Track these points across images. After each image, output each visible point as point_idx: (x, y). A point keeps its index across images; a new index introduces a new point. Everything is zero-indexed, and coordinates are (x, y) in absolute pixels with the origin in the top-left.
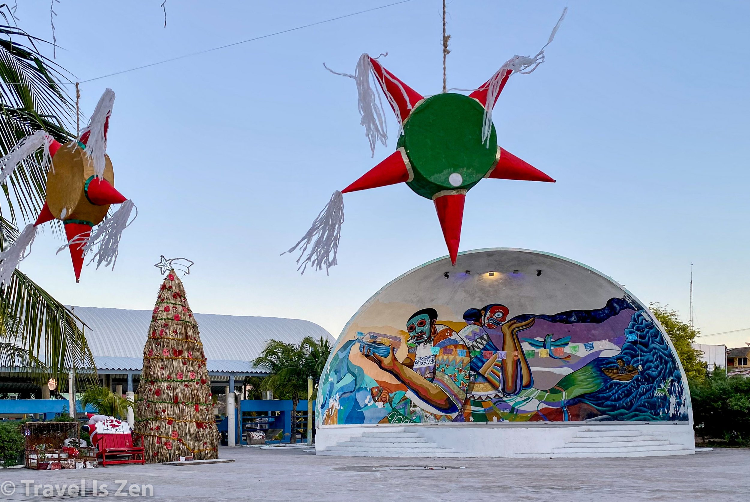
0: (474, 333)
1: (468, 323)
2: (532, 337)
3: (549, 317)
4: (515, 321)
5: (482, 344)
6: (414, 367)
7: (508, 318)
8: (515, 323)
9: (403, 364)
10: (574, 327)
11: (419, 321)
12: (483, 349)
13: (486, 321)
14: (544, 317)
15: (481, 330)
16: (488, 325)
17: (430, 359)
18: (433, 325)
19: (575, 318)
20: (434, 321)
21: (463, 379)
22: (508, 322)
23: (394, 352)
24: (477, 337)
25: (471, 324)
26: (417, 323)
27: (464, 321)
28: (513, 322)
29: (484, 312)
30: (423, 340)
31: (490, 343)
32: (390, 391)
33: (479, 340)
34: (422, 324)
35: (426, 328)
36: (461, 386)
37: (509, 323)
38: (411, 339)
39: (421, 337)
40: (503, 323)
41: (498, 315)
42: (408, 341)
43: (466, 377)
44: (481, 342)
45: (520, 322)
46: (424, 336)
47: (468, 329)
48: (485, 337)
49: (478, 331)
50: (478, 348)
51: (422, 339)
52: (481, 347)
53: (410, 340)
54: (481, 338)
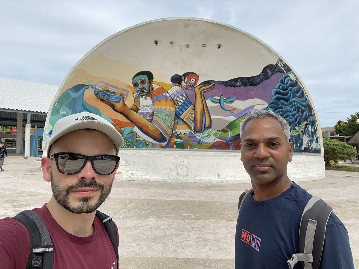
0: (178, 92)
1: (174, 85)
2: (212, 96)
3: (223, 82)
4: (203, 85)
5: (182, 100)
6: (139, 112)
7: (199, 82)
8: (203, 86)
9: (131, 109)
10: (239, 90)
11: (141, 80)
12: (183, 103)
13: (185, 84)
14: (220, 82)
15: (182, 90)
16: (186, 86)
17: (149, 107)
18: (151, 83)
19: (240, 83)
20: (151, 81)
21: (171, 122)
22: (198, 86)
23: (124, 100)
24: (180, 95)
25: (175, 86)
26: (139, 81)
27: (171, 83)
28: (201, 85)
29: (184, 78)
30: (144, 94)
31: (188, 99)
32: (121, 126)
34: (143, 82)
35: (146, 85)
36: (169, 126)
37: (199, 87)
38: (136, 92)
40: (195, 86)
41: (193, 80)
42: (134, 94)
43: (173, 120)
45: (205, 86)
46: (145, 91)
47: (174, 88)
48: (184, 95)
49: (180, 91)
51: (144, 93)
52: (182, 101)
53: (135, 93)
54: (182, 95)
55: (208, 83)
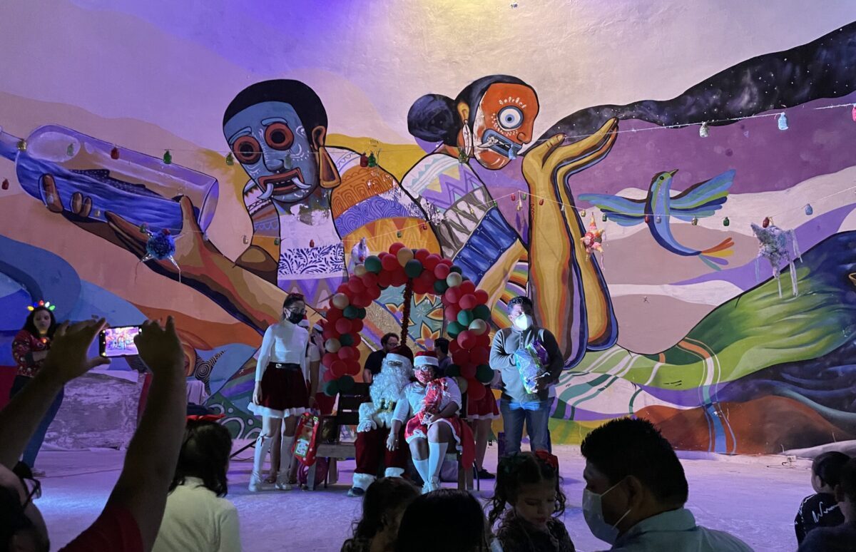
0: (447, 184)
1: (424, 148)
2: (609, 191)
3: (660, 106)
4: (561, 137)
5: (472, 217)
6: (280, 277)
7: (541, 126)
8: (559, 145)
9: (239, 263)
10: (747, 134)
11: (268, 126)
12: (475, 233)
13: (477, 143)
14: (643, 110)
15: (466, 172)
16: (484, 152)
17: (328, 257)
18: (319, 146)
19: (751, 95)
20: (319, 132)
21: (426, 320)
22: (538, 144)
23: (202, 224)
24: (457, 197)
25: (433, 153)
26: (262, 134)
27: (412, 140)
28: (553, 141)
29: (467, 108)
30: (297, 196)
31: (495, 213)
32: (197, 342)
33: (462, 206)
34: (279, 138)
35: (299, 153)
36: (423, 339)
37: (543, 148)
38: (255, 187)
39: (286, 184)
40: (525, 147)
41: (509, 119)
42: (245, 193)
43: (436, 314)
44: (468, 211)
45: (572, 141)
46: (296, 181)
47: (427, 167)
48: (479, 195)
49: (457, 176)
50: (463, 229)
51: (292, 191)
52: (472, 226)
53: (250, 190)
54: (470, 199)
55: (582, 121)
